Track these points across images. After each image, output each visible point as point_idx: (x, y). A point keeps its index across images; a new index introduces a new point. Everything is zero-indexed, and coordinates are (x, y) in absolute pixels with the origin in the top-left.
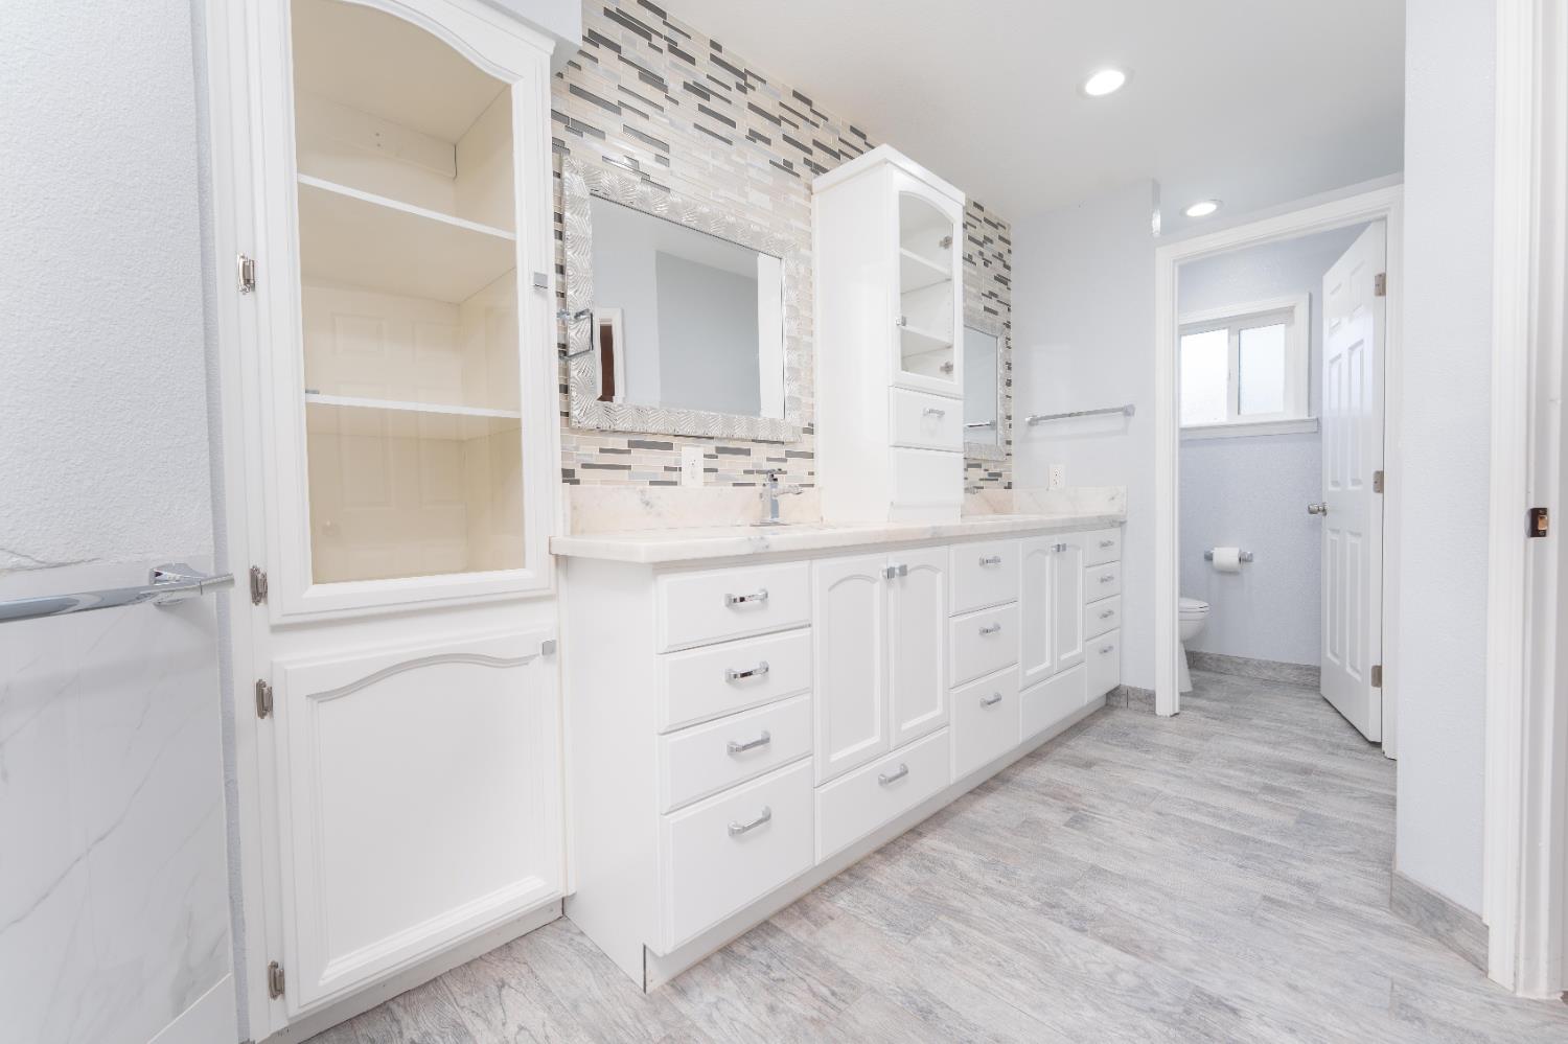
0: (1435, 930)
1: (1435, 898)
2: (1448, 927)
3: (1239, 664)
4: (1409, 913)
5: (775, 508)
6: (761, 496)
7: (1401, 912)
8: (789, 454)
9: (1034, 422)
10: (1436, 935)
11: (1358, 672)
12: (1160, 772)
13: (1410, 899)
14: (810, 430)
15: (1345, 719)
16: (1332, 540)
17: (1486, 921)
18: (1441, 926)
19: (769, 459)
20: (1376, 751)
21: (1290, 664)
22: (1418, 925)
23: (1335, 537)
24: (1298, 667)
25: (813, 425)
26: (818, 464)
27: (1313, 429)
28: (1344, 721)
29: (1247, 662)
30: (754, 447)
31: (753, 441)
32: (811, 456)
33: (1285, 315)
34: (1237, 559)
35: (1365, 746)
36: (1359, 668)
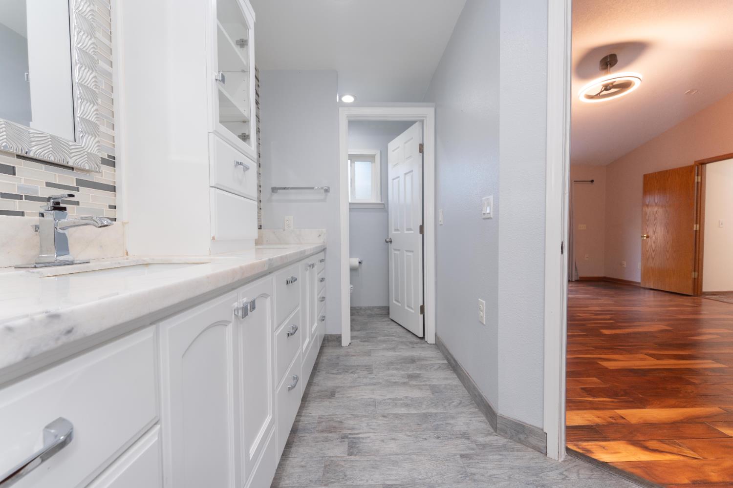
0: (519, 439)
1: (519, 424)
2: (526, 436)
3: (358, 310)
4: (506, 433)
5: (61, 243)
6: (37, 228)
7: (502, 434)
8: (81, 183)
9: (274, 190)
10: (520, 441)
11: (412, 308)
12: (366, 385)
13: (507, 427)
14: (111, 162)
15: (404, 328)
16: (395, 254)
17: (545, 431)
18: (522, 436)
19: (49, 184)
20: (423, 341)
21: (376, 307)
22: (511, 438)
23: (397, 252)
24: (379, 308)
25: (114, 158)
26: (122, 198)
27: (383, 208)
28: (405, 330)
29: (361, 308)
30: (21, 166)
31: (19, 156)
32: (113, 189)
33: (370, 158)
34: (358, 263)
35: (418, 340)
36: (413, 307)
